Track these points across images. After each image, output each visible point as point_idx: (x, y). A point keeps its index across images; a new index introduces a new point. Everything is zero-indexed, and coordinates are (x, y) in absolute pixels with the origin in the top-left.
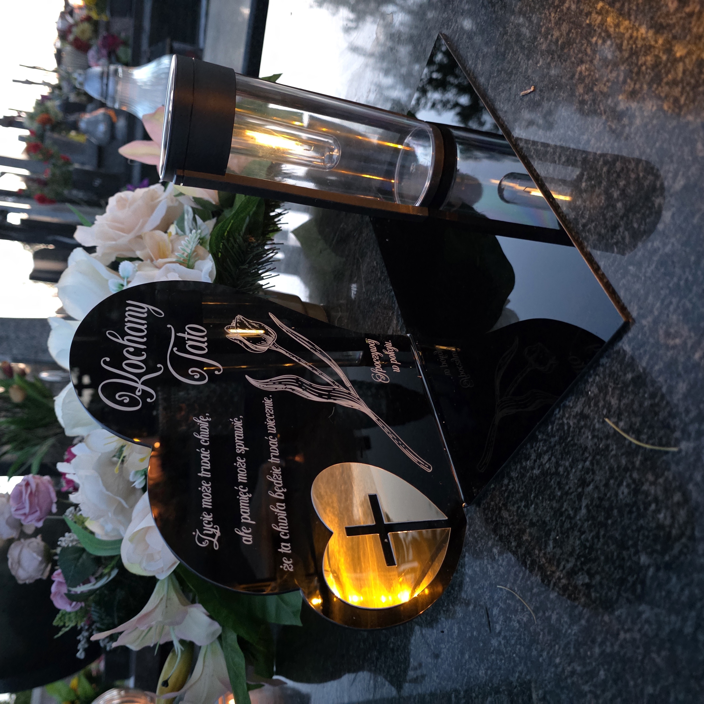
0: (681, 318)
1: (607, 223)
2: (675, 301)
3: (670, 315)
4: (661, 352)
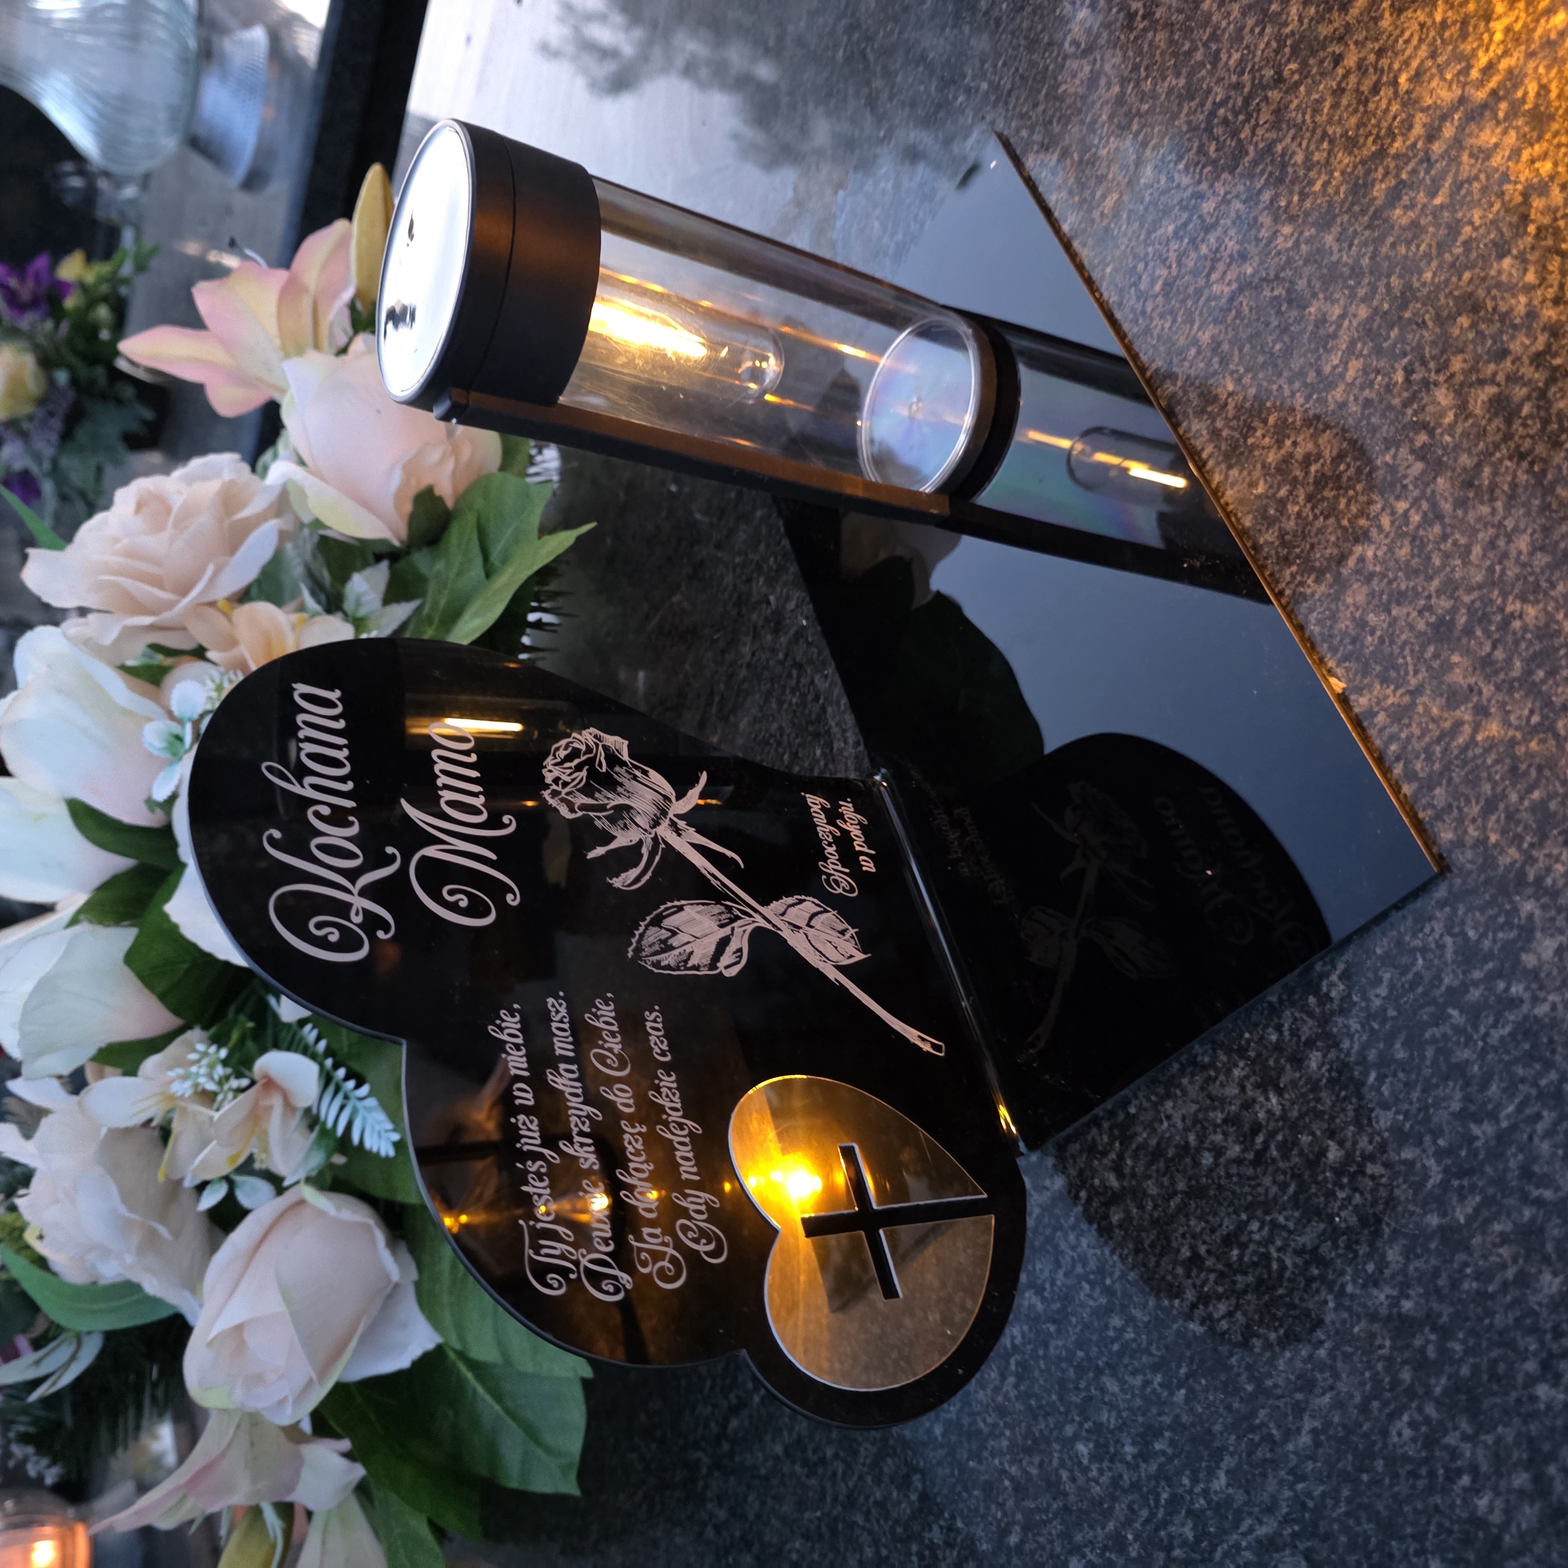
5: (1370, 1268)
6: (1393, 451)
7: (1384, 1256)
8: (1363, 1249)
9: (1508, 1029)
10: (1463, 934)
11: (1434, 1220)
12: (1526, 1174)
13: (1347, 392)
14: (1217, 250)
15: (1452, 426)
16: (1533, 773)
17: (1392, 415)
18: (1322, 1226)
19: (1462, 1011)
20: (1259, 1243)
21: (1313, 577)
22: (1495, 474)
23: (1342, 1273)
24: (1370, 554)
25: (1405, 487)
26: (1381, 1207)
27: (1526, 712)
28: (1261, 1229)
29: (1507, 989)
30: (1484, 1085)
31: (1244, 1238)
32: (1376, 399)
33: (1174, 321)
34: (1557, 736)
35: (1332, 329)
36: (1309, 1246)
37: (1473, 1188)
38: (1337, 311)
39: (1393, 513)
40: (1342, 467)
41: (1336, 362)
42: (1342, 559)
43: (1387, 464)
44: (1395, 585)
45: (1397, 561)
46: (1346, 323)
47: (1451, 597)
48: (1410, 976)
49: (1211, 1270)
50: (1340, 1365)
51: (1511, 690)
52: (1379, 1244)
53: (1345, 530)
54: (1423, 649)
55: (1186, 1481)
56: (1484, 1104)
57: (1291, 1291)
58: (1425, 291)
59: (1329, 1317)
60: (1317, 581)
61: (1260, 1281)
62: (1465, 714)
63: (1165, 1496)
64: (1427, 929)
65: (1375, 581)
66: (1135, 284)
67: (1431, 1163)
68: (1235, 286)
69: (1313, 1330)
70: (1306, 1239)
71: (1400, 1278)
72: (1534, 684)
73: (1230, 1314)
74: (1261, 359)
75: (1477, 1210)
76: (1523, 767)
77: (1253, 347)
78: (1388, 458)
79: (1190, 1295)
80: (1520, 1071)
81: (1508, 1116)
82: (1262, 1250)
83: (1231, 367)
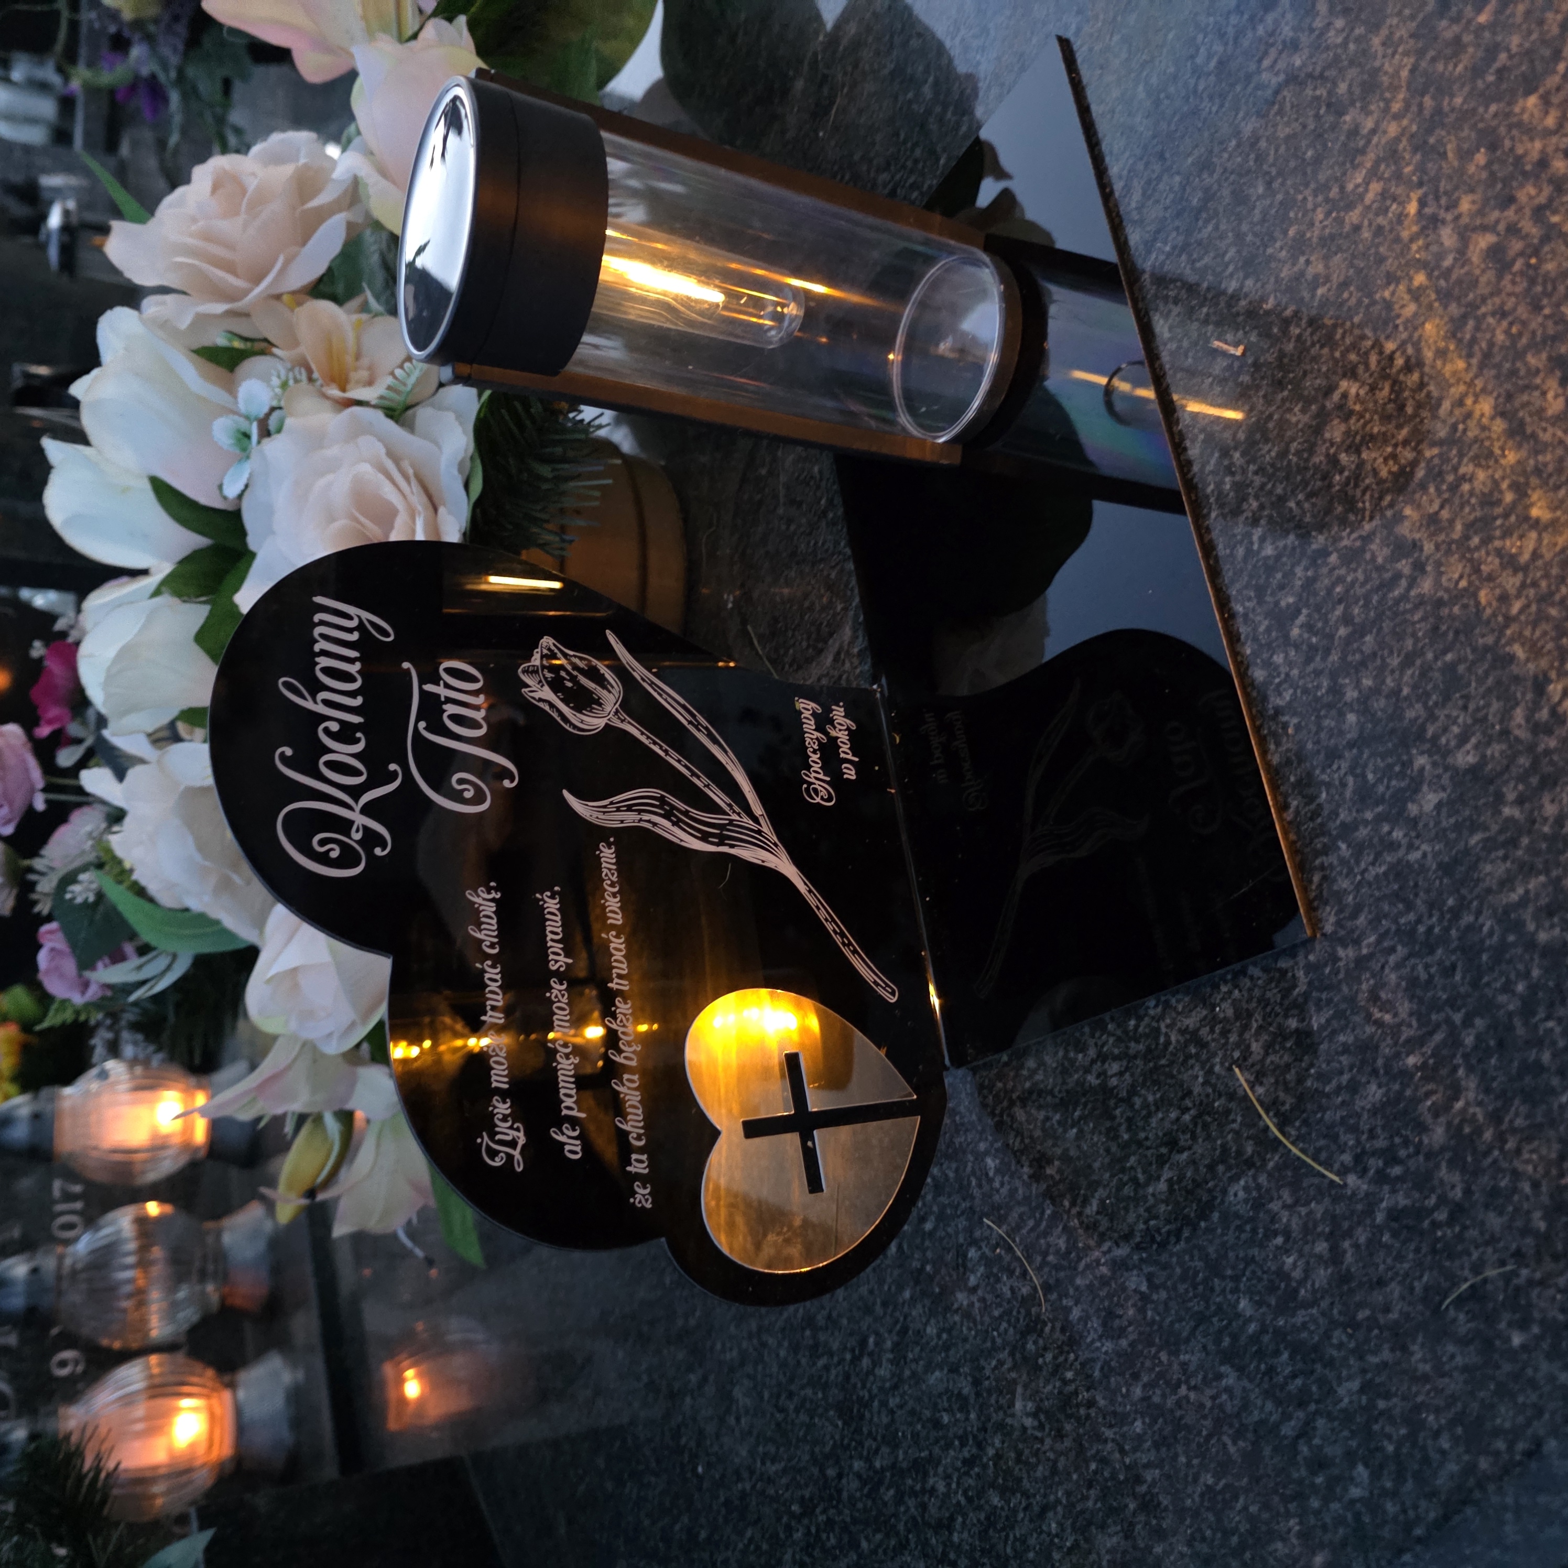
0: (1404, 984)
1: (1323, 735)
2: (1401, 951)
3: (1387, 970)
4: (1357, 1019)
5: (1236, 1054)
6: (1392, 288)
7: (1249, 1046)
8: (1233, 1038)
9: (1383, 868)
10: (1364, 776)
11: (1293, 1023)
12: (1374, 997)
13: (1363, 216)
14: (1274, 31)
15: (1449, 270)
16: (1451, 635)
17: (1397, 248)
18: (1205, 1012)
19: (1349, 846)
20: (1153, 1018)
21: (1300, 406)
22: (1477, 328)
23: (1215, 1055)
24: (1353, 391)
25: (1397, 326)
26: (1254, 1005)
27: (1456, 576)
28: (1156, 1006)
29: (1390, 833)
30: (1354, 916)
31: (1142, 1012)
32: (1387, 228)
33: (1222, 106)
34: (1478, 603)
35: (1361, 143)
36: (1191, 1027)
37: (1329, 1001)
38: (1369, 124)
39: (1381, 353)
40: (1346, 295)
41: (1359, 180)
42: (1329, 390)
43: (1384, 300)
44: (1368, 428)
45: (1376, 402)
46: (1375, 140)
47: (1415, 449)
48: (1313, 807)
49: (1110, 1034)
50: (1199, 1130)
51: (1448, 552)
52: (1247, 1036)
53: (1336, 361)
54: (1381, 498)
55: (1066, 1203)
56: (1352, 931)
57: (1171, 1063)
58: (1453, 117)
59: (1197, 1090)
60: (1303, 411)
61: (1149, 1050)
62: (1404, 566)
63: (1048, 1212)
64: (1335, 767)
65: (1352, 421)
66: (1192, 57)
67: (1301, 974)
68: (1282, 77)
69: (1183, 1098)
70: (1190, 1022)
71: (1258, 1067)
72: (1469, 550)
73: (1121, 1074)
74: (1292, 164)
75: (1328, 1021)
76: (1444, 628)
77: (1288, 149)
78: (1387, 294)
79: (1092, 1052)
80: (1386, 908)
81: (1369, 946)
82: (1154, 1024)
83: (1265, 167)
